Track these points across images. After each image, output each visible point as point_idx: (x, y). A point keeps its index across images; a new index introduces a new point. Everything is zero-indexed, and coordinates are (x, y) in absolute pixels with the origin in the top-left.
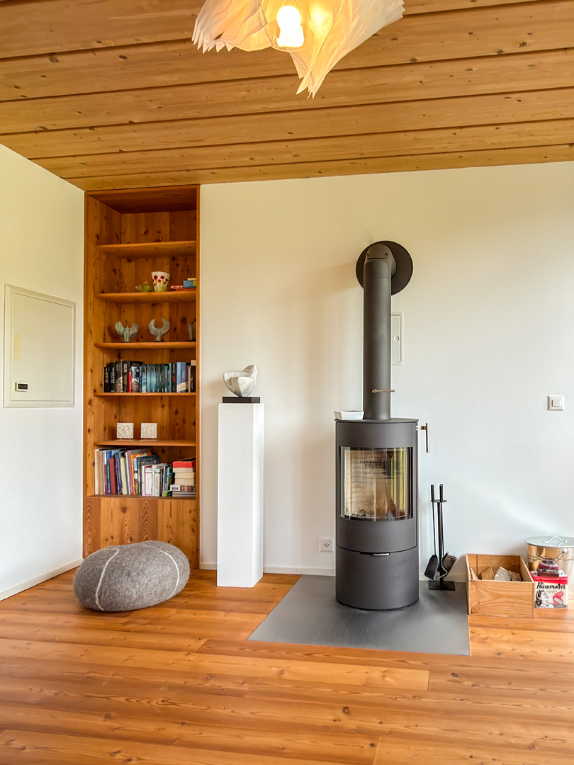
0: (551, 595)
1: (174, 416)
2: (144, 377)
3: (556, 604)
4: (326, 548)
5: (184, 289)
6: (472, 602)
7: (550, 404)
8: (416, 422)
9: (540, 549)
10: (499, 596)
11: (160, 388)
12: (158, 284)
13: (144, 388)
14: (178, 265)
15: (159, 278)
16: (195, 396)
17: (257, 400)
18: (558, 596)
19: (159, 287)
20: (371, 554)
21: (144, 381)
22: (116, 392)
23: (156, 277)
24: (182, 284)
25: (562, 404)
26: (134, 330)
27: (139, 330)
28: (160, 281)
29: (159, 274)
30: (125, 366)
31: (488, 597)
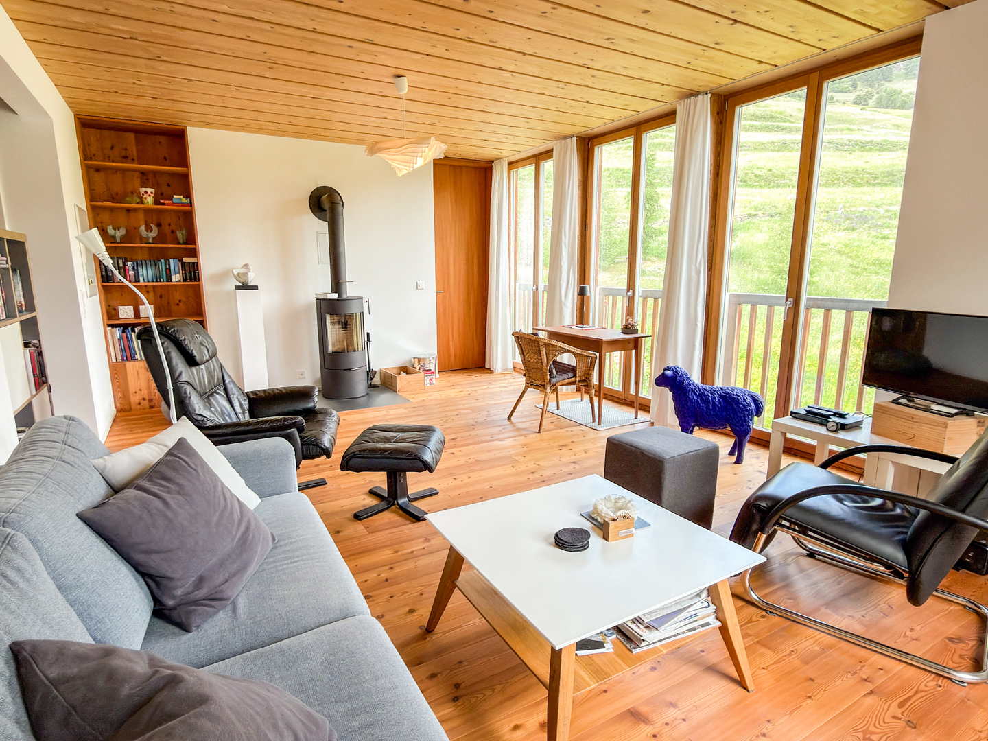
0: (428, 380)
1: (159, 299)
2: (140, 270)
3: (430, 384)
4: (301, 376)
5: (173, 204)
6: (398, 387)
7: (418, 286)
8: (361, 298)
9: (419, 360)
10: (411, 382)
11: (157, 278)
12: (148, 198)
13: (141, 279)
14: (148, 180)
15: (149, 193)
16: (199, 285)
17: (255, 288)
18: (431, 380)
19: (149, 201)
20: (350, 369)
21: (140, 274)
22: (114, 282)
23: (146, 192)
24: (172, 200)
25: (423, 286)
26: (122, 232)
27: (127, 231)
28: (149, 195)
29: (149, 190)
30: (120, 261)
31: (405, 383)
